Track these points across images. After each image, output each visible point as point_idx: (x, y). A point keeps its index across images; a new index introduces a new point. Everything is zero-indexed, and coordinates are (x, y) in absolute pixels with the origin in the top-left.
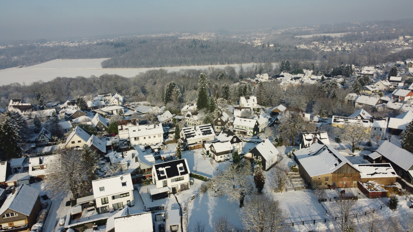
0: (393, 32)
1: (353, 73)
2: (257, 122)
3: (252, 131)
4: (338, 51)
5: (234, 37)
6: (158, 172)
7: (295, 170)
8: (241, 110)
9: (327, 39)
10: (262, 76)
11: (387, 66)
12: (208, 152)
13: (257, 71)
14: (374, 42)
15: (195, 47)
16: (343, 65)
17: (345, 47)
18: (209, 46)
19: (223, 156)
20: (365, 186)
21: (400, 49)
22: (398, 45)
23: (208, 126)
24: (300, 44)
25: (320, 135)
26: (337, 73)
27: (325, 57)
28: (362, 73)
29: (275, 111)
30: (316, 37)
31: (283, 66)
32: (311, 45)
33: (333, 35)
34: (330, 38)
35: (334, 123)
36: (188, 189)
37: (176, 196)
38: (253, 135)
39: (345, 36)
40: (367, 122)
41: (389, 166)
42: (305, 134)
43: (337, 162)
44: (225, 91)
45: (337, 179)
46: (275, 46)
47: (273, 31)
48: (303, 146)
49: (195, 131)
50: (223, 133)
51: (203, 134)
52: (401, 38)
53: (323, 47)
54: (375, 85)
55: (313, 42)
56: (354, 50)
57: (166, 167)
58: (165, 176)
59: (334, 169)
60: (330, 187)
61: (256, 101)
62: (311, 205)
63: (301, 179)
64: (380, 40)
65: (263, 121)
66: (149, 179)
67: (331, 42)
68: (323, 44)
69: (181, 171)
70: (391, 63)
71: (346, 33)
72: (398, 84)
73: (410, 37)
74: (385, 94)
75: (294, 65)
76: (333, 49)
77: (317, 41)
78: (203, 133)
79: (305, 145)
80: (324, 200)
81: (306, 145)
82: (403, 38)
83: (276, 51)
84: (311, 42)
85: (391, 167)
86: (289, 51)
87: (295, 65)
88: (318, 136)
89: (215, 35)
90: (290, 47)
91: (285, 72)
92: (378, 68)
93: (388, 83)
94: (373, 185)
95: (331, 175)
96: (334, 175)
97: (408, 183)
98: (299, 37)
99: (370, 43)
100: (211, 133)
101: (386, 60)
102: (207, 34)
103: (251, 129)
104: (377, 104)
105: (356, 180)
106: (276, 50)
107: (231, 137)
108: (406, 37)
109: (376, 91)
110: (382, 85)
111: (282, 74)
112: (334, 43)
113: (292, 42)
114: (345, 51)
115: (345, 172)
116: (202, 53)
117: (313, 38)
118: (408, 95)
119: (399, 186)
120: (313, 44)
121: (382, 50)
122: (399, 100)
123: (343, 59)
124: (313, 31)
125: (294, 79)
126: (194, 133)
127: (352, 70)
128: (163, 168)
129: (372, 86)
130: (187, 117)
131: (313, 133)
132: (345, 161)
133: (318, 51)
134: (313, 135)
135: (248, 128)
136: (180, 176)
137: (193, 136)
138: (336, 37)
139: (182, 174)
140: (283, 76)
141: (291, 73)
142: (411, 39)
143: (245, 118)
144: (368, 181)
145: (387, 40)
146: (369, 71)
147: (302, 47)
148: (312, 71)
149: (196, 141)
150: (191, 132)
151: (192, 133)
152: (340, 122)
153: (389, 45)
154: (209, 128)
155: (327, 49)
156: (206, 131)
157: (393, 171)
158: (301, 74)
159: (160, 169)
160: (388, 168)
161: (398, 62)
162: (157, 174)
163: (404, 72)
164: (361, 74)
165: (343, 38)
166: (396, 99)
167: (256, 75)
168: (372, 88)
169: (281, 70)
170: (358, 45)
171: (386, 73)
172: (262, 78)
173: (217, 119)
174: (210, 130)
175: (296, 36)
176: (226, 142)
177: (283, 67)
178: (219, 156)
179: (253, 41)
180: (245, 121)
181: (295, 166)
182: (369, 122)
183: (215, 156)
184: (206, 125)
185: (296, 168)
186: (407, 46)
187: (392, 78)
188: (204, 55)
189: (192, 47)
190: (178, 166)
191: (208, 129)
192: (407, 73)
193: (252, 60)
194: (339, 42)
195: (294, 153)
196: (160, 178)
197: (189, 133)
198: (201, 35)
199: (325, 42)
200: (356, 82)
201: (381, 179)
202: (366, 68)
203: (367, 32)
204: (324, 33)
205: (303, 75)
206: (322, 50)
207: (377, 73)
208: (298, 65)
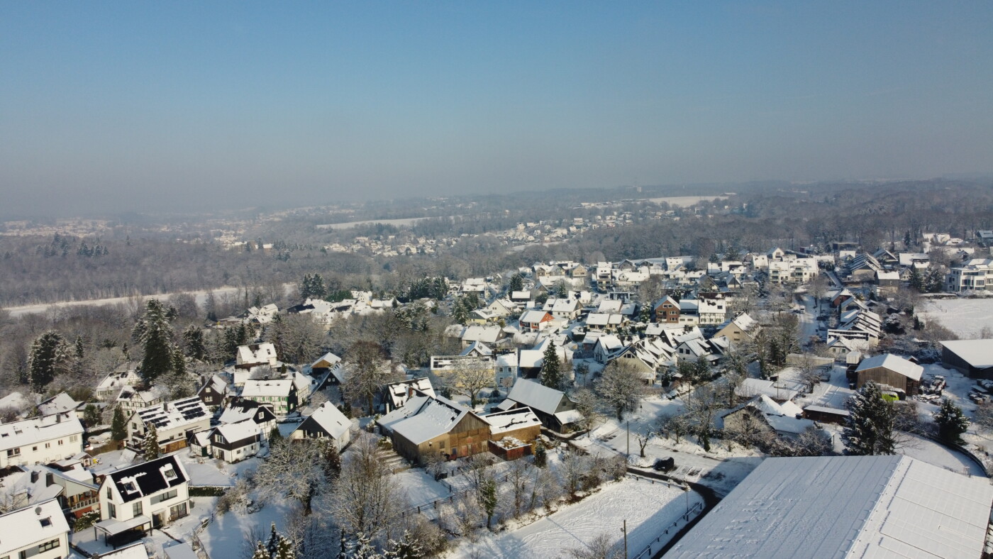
0: (506, 216)
1: (448, 293)
2: (293, 384)
3: (285, 403)
4: (411, 254)
5: (163, 230)
6: (120, 487)
7: (387, 447)
8: (249, 370)
9: (385, 231)
10: (263, 310)
11: (505, 277)
12: (204, 450)
13: (249, 300)
14: (476, 236)
15: (65, 254)
16: (428, 277)
17: (424, 246)
18: (106, 250)
19: (241, 449)
20: (500, 444)
21: (521, 248)
22: (517, 240)
23: (194, 400)
24: (328, 242)
25: (418, 384)
26: (420, 292)
27: (387, 267)
28: (465, 290)
29: (319, 367)
30: (362, 227)
31: (307, 286)
32: (354, 244)
33: (396, 223)
34: (391, 230)
35: (435, 369)
36: (186, 515)
37: (167, 531)
38: (287, 412)
39: (420, 224)
40: (488, 360)
41: (529, 411)
42: (393, 386)
43: (454, 414)
44: (194, 342)
45: (457, 441)
46: (275, 247)
47: (261, 214)
48: (393, 407)
49: (166, 414)
50: (231, 408)
51: (186, 418)
52: (521, 227)
53: (379, 247)
54: (490, 308)
55: (358, 238)
56: (440, 253)
57: (137, 475)
58: (138, 493)
59: (451, 425)
60: (449, 458)
61: (274, 353)
62: (424, 488)
63: (400, 458)
64: (485, 231)
65: (304, 383)
66: (89, 515)
67: (394, 237)
68: (379, 242)
69: (170, 479)
70: (511, 271)
71: (421, 219)
72: (526, 305)
73: (535, 225)
74: (509, 322)
75: (329, 284)
76: (401, 251)
77: (366, 236)
78: (184, 415)
79: (396, 404)
80: (445, 476)
81: (398, 405)
82: (524, 227)
83: (280, 258)
84: (354, 237)
85: (532, 412)
86: (309, 257)
87: (333, 284)
88: (415, 386)
89: (109, 225)
90: (311, 249)
91: (314, 298)
92: (489, 281)
93: (511, 304)
94: (510, 442)
95: (448, 436)
96: (453, 435)
97: (555, 433)
98: (325, 226)
99: (469, 237)
100: (203, 414)
101: (501, 268)
102: (84, 222)
103: (283, 399)
104: (499, 338)
105: (485, 440)
106: (279, 255)
107: (253, 412)
108: (529, 224)
109: (493, 318)
110: (502, 307)
111: (308, 302)
112: (401, 240)
113: (311, 238)
114: (425, 254)
115: (467, 427)
116: (87, 268)
117: (356, 229)
118: (543, 320)
119: (546, 439)
120: (358, 242)
121: (492, 251)
122: (532, 330)
123: (425, 268)
124: (353, 214)
125: (336, 311)
126: (166, 417)
127: (445, 286)
128: (131, 477)
129: (485, 309)
130: (123, 399)
131: (406, 383)
132: (465, 410)
133: (370, 256)
134: (407, 386)
135: (277, 398)
136: (169, 489)
137: (164, 424)
138: (402, 227)
139: (173, 483)
140: (311, 307)
141: (328, 300)
142: (537, 229)
143: (266, 379)
144: (502, 438)
145: (498, 232)
146: (476, 286)
147: (335, 249)
148: (370, 293)
149: (171, 435)
150: (157, 417)
151: (161, 419)
152: (444, 365)
153: (502, 240)
154: (197, 404)
155: (389, 251)
156: (191, 411)
157: (535, 417)
158: (349, 300)
159: (125, 480)
160: (527, 413)
161: (521, 269)
162: (120, 491)
163: (533, 284)
164: (463, 292)
165: (417, 227)
166: (526, 327)
167: (250, 310)
168: (486, 313)
169: (305, 296)
170: (448, 242)
171: (504, 288)
172: (265, 315)
173: (204, 390)
174: (200, 409)
175: (319, 226)
176: (244, 421)
177: (309, 288)
178: (235, 451)
179: (217, 239)
180: (268, 385)
181: (385, 440)
182: (490, 359)
183: (226, 452)
184: (188, 399)
185: (388, 443)
186: (532, 241)
187: (516, 295)
188: (94, 273)
189: (54, 253)
190: (163, 470)
191: (196, 407)
192: (538, 286)
193: (226, 280)
194: (409, 237)
195: (378, 421)
196: (127, 498)
197: (153, 418)
198: (68, 225)
199: (381, 237)
200: (457, 304)
201: (520, 431)
202: (470, 281)
203: (461, 216)
204: (377, 219)
205: (355, 301)
206: (378, 253)
207: (490, 291)
208: (339, 283)
